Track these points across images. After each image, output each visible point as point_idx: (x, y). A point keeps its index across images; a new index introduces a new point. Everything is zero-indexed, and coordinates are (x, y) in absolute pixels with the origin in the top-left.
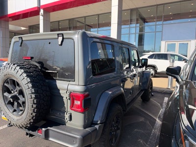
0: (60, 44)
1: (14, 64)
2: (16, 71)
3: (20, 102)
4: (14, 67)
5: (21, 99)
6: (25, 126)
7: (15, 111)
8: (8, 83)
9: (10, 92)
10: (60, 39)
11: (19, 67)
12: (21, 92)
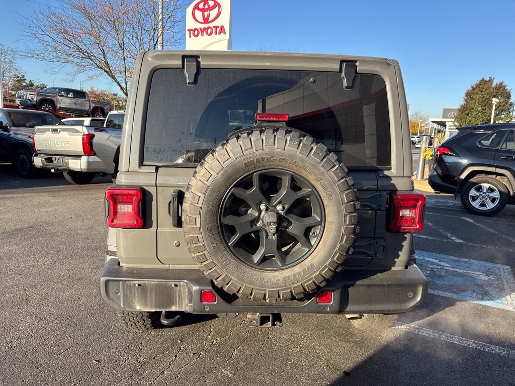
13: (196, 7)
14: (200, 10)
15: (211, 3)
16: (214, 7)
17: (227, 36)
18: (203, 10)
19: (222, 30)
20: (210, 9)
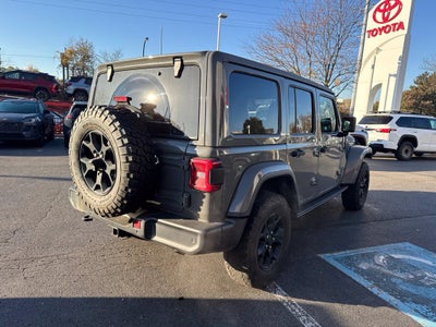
0: (176, 74)
1: (100, 107)
2: (103, 117)
3: (108, 172)
4: (100, 112)
5: (109, 167)
6: (113, 211)
7: (98, 188)
8: (88, 140)
9: (91, 156)
10: (178, 64)
11: (107, 112)
12: (110, 156)
13: (378, 9)
14: (381, 11)
15: (392, 3)
16: (394, 6)
17: (405, 32)
18: (383, 11)
19: (401, 25)
20: (391, 8)
